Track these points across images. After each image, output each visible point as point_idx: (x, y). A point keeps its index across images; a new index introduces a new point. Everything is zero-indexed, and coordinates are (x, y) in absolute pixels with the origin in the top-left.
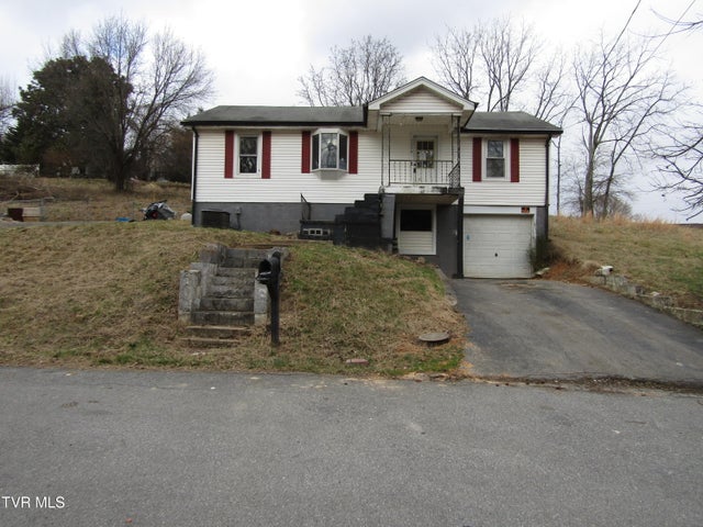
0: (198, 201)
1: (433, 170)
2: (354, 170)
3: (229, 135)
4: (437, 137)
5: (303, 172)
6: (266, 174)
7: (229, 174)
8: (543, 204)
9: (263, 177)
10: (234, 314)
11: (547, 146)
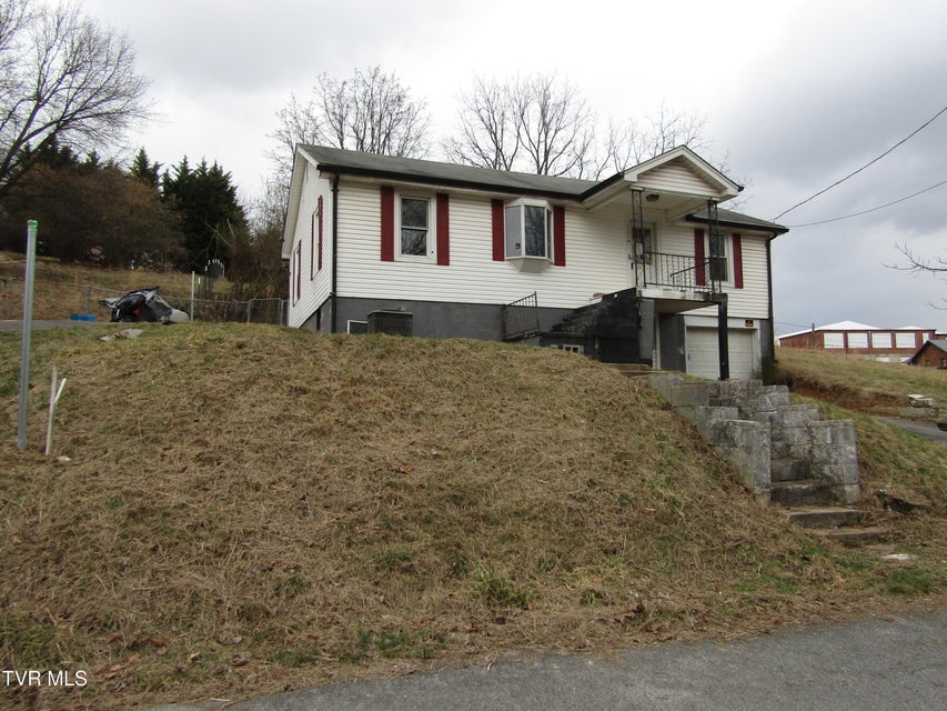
0: (339, 294)
1: (653, 267)
2: (560, 260)
3: (387, 194)
4: (654, 224)
5: (494, 259)
6: (443, 258)
7: (387, 255)
8: (766, 317)
9: (440, 263)
10: (804, 487)
11: (768, 246)
